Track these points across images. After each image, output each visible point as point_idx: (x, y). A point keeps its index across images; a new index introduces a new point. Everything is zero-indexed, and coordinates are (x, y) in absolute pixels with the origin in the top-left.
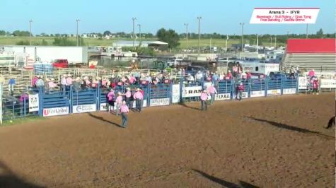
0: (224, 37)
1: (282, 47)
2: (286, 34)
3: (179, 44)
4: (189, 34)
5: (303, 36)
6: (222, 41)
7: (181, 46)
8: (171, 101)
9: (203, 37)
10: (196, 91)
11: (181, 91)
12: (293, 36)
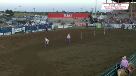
0: (28, 13)
1: (46, 16)
2: (47, 12)
3: (14, 15)
4: (17, 12)
5: (53, 13)
6: (28, 14)
7: (14, 16)
8: (12, 33)
9: (22, 12)
10: (20, 30)
11: (15, 30)
12: (50, 13)
